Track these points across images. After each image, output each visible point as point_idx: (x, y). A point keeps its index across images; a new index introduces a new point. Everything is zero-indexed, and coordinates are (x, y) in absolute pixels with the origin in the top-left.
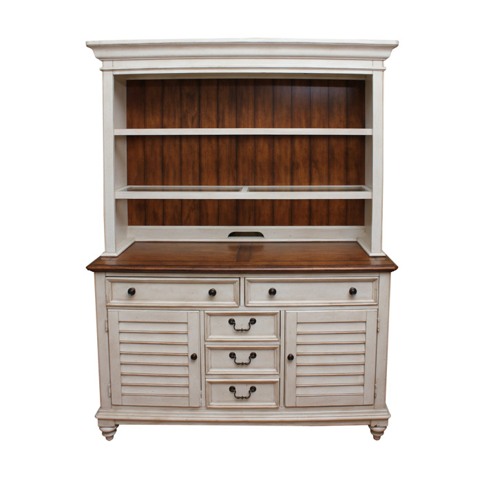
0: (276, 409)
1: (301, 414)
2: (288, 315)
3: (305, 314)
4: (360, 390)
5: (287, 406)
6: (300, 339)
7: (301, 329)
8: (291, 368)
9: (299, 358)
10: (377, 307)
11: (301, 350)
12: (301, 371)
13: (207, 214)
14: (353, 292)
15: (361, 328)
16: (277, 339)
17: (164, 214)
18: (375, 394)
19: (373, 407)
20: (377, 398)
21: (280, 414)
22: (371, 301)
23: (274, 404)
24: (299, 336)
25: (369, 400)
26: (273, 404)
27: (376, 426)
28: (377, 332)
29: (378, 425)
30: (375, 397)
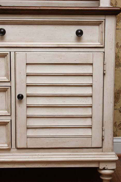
0: (8, 150)
1: (32, 155)
2: (17, 56)
3: (34, 56)
4: (88, 132)
5: (18, 147)
6: (30, 80)
7: (31, 70)
8: (22, 110)
9: (29, 99)
10: (102, 50)
11: (31, 91)
12: (32, 112)
14: (79, 34)
15: (88, 70)
16: (7, 80)
18: (103, 136)
19: (101, 149)
20: (105, 141)
21: (12, 155)
22: (98, 44)
23: (6, 145)
24: (28, 77)
25: (97, 143)
26: (5, 146)
27: (104, 169)
28: (104, 74)
29: (106, 167)
30: (103, 140)
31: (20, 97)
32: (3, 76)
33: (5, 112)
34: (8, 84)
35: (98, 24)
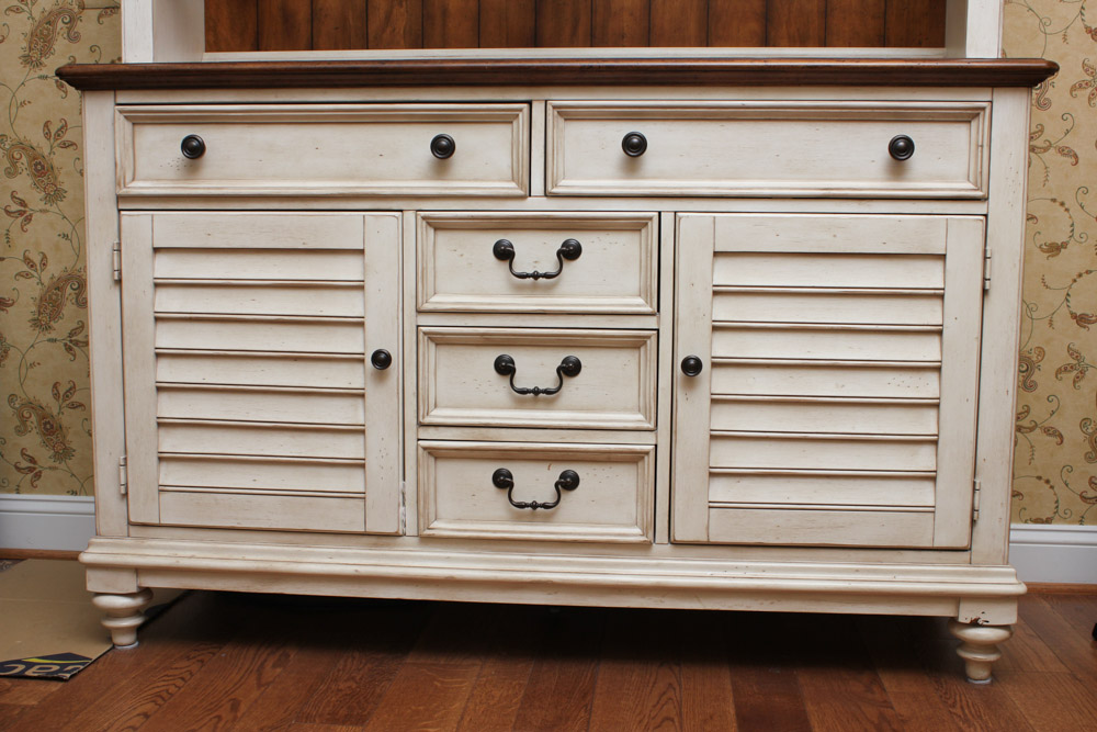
0: (643, 547)
1: (726, 569)
2: (683, 225)
3: (740, 227)
4: (922, 495)
5: (679, 537)
6: (727, 311)
7: (729, 275)
8: (695, 414)
9: (720, 374)
10: (980, 208)
11: (726, 346)
12: (728, 420)
13: (445, 12)
14: (901, 151)
15: (925, 276)
16: (647, 309)
17: (314, 16)
18: (973, 510)
19: (965, 555)
20: (981, 524)
21: (658, 566)
22: (964, 187)
23: (637, 531)
24: (719, 299)
25: (954, 534)
26: (634, 533)
27: (975, 624)
28: (985, 292)
29: (983, 618)
30: (973, 522)
31: (692, 367)
32: (632, 296)
33: (635, 419)
34: (651, 323)
35: (967, 117)
